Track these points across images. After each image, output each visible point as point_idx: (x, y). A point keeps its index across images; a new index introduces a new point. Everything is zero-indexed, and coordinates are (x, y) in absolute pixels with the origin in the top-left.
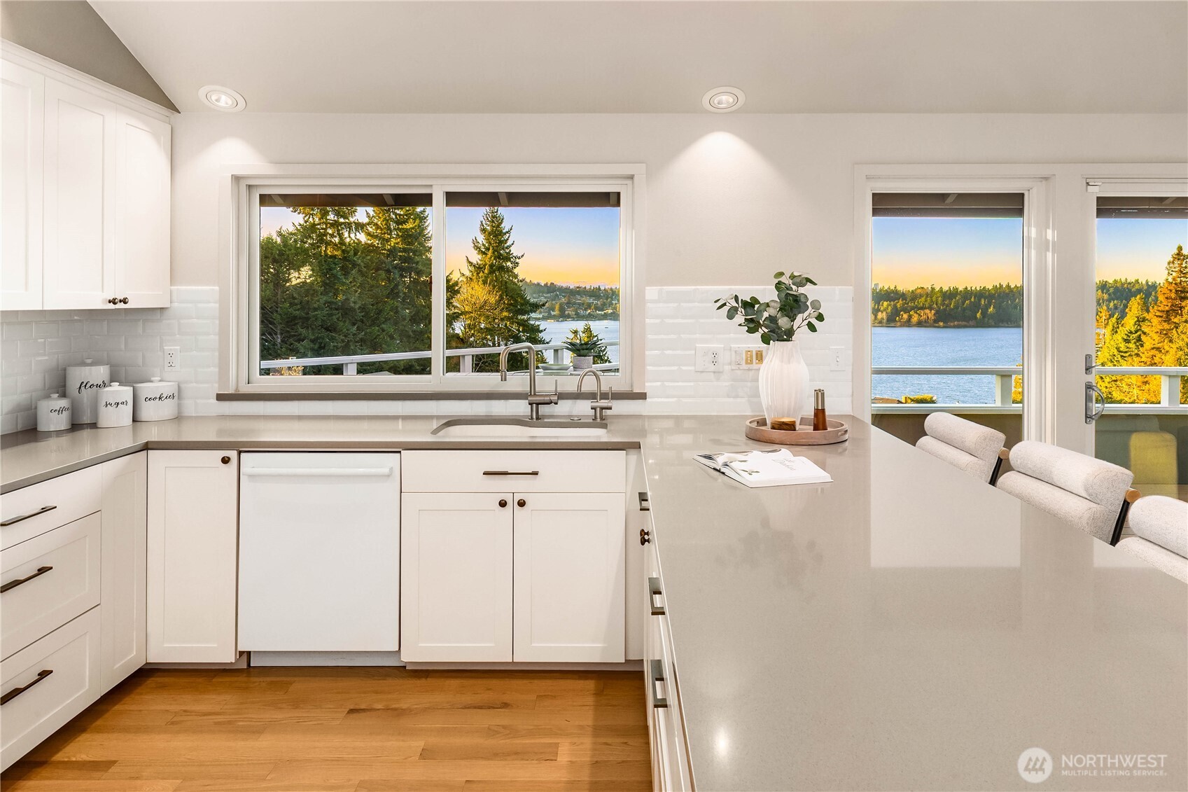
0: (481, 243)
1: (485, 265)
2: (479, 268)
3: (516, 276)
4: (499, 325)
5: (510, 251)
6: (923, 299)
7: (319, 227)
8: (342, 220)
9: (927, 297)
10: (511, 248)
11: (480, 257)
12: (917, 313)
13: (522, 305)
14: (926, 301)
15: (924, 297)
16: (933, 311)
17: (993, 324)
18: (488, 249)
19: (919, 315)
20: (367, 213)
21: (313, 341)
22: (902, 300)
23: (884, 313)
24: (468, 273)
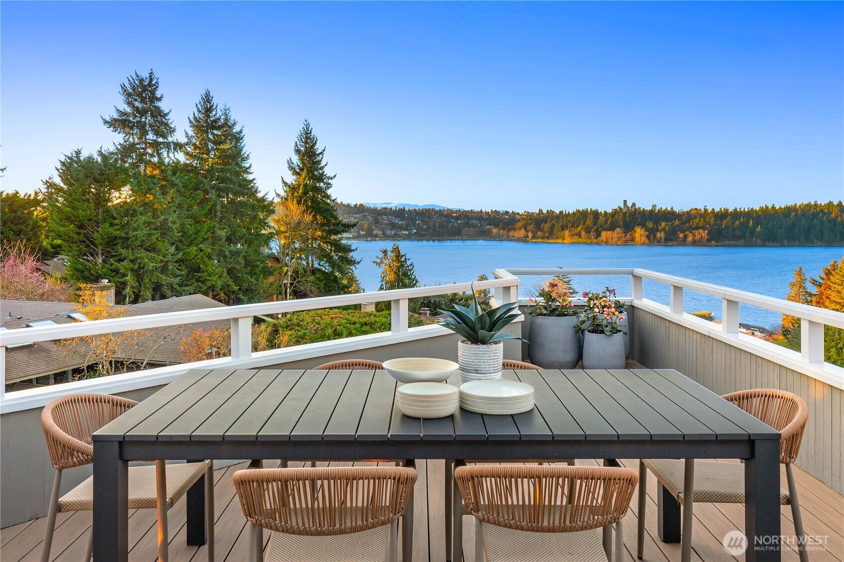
0: (295, 163)
1: (299, 186)
2: (293, 189)
3: (328, 197)
4: (312, 245)
5: (324, 172)
6: (697, 220)
7: (138, 146)
8: (161, 140)
9: (701, 217)
10: (325, 169)
11: (295, 177)
12: (692, 233)
13: (334, 225)
14: (700, 221)
15: (698, 218)
16: (706, 231)
17: (760, 243)
18: (302, 170)
19: (694, 234)
20: (186, 133)
21: (132, 261)
22: (679, 221)
23: (663, 233)
24: (283, 194)
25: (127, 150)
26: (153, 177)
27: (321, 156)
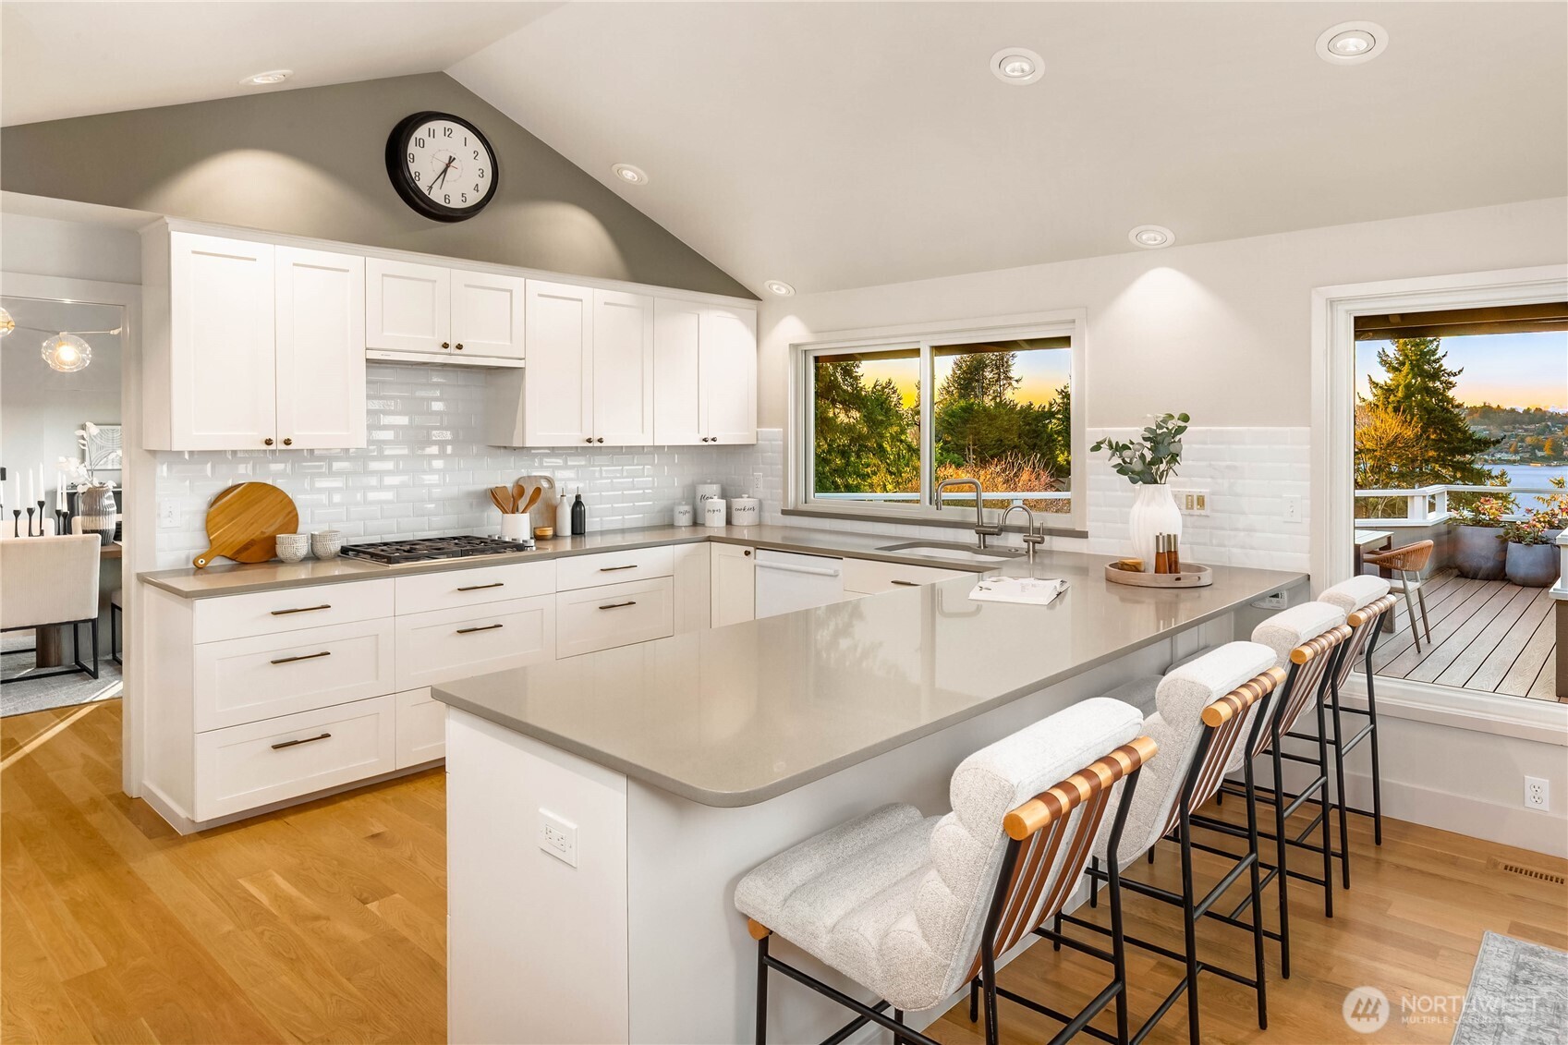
0: (1392, 356)
1: (1399, 385)
2: (1388, 391)
4: (1421, 469)
5: (1441, 366)
10: (1442, 362)
11: (1391, 375)
13: (1460, 441)
18: (1403, 364)
24: (1370, 398)
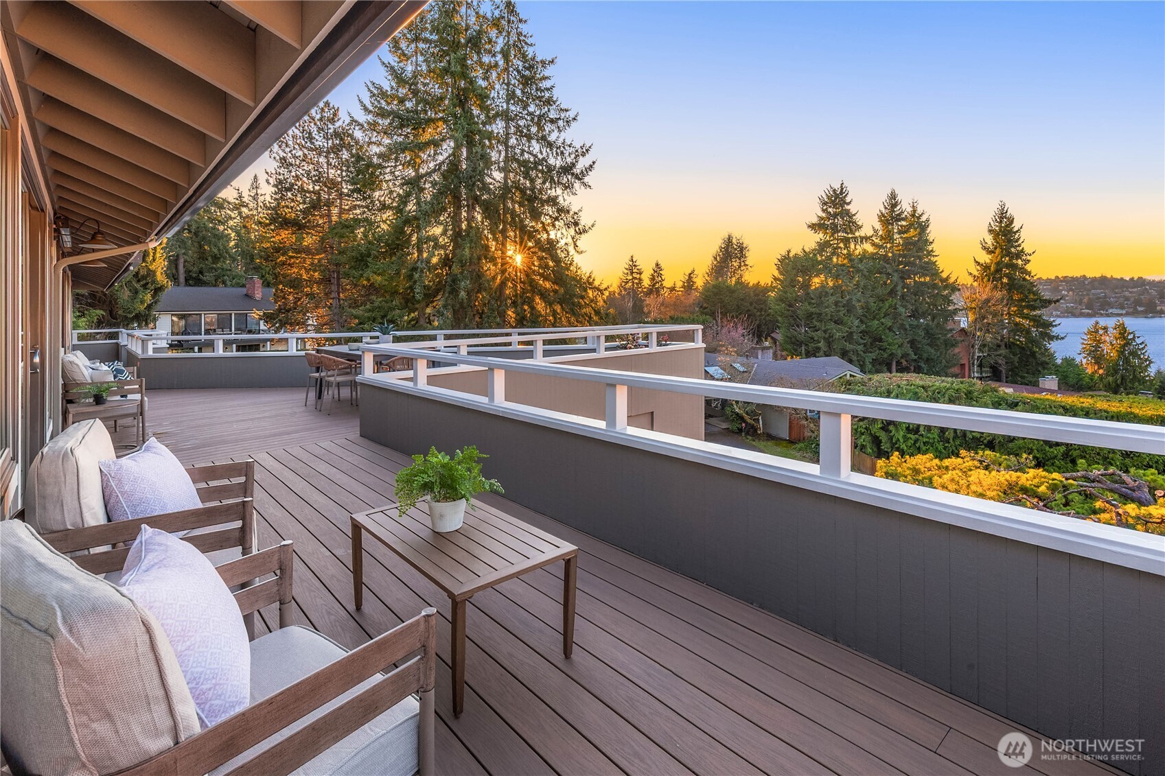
0: (989, 243)
1: (992, 263)
2: (986, 267)
3: (1029, 273)
5: (1021, 249)
7: (831, 243)
8: (850, 236)
10: (1022, 246)
11: (990, 257)
13: (1034, 300)
18: (996, 248)
20: (873, 228)
24: (974, 272)
25: (823, 246)
26: (844, 265)
27: (1018, 234)
